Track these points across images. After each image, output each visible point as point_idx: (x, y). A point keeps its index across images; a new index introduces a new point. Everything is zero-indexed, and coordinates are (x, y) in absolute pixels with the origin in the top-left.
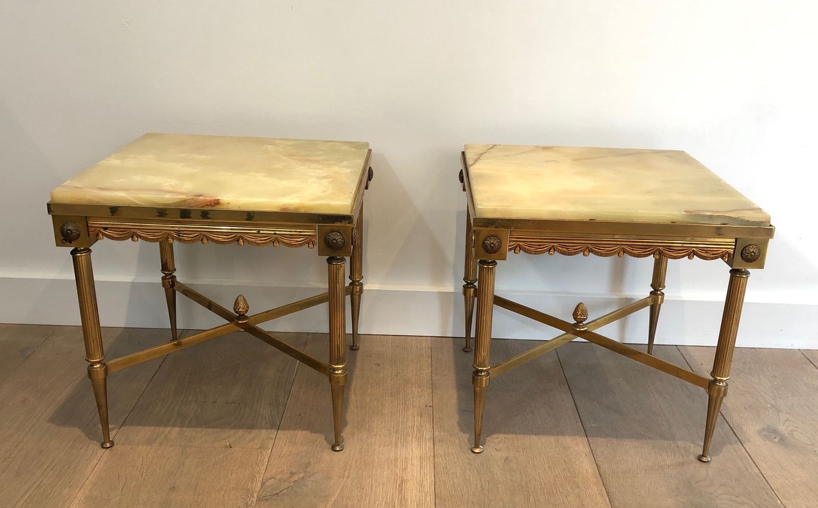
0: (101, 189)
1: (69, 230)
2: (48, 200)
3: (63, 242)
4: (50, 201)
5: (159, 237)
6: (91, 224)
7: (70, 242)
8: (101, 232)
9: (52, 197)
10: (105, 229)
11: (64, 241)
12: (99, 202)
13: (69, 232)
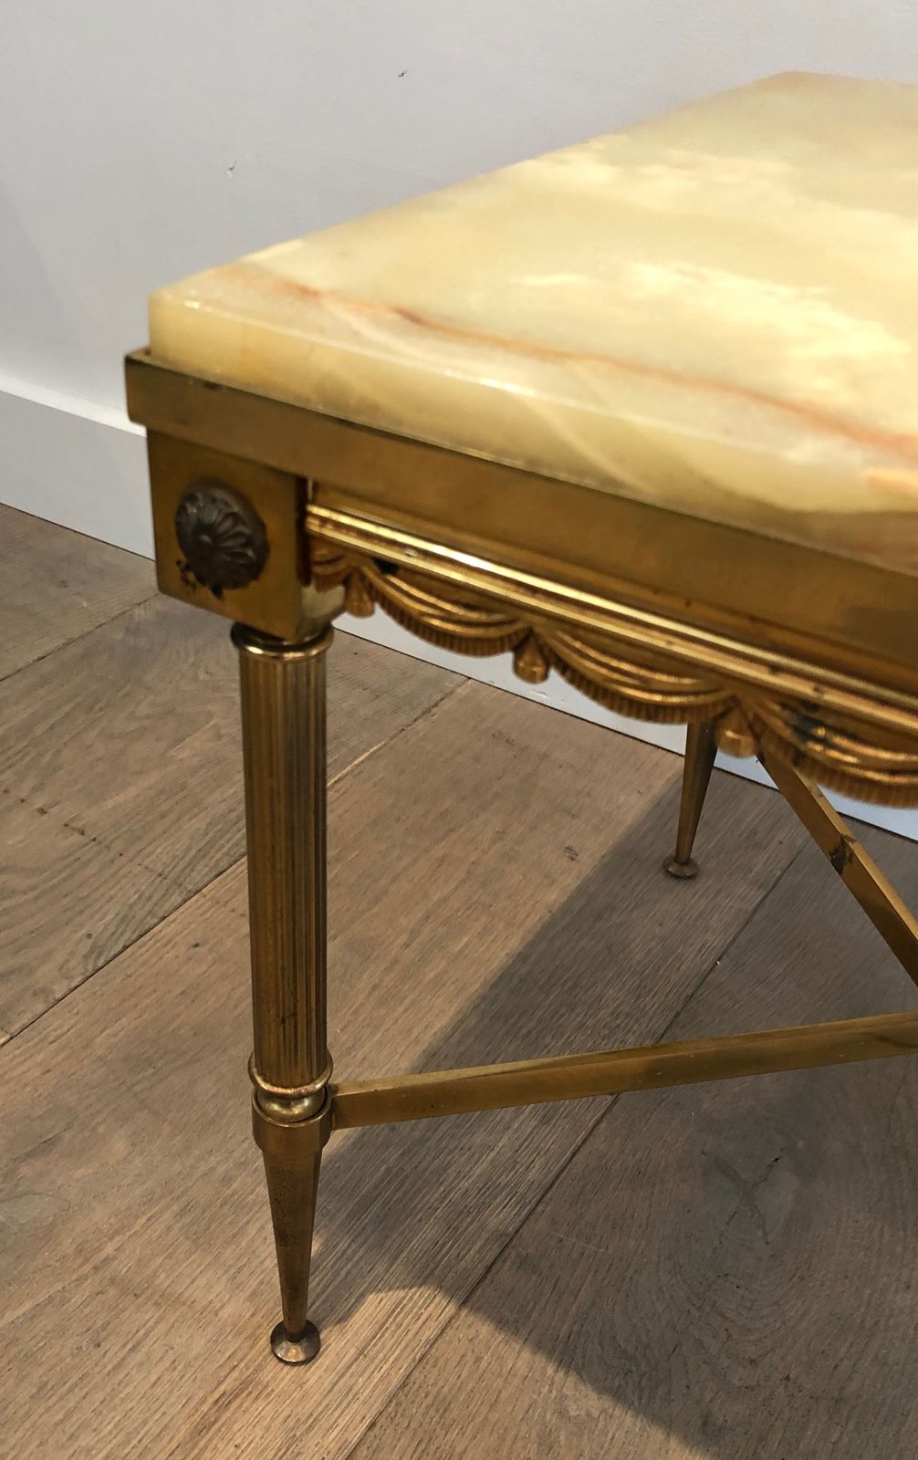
0: (414, 319)
1: (209, 529)
2: (136, 342)
3: (186, 581)
4: (148, 352)
5: (675, 700)
6: (324, 521)
7: (217, 591)
8: (363, 577)
9: (153, 330)
10: (388, 567)
11: (191, 576)
12: (374, 409)
13: (206, 538)
